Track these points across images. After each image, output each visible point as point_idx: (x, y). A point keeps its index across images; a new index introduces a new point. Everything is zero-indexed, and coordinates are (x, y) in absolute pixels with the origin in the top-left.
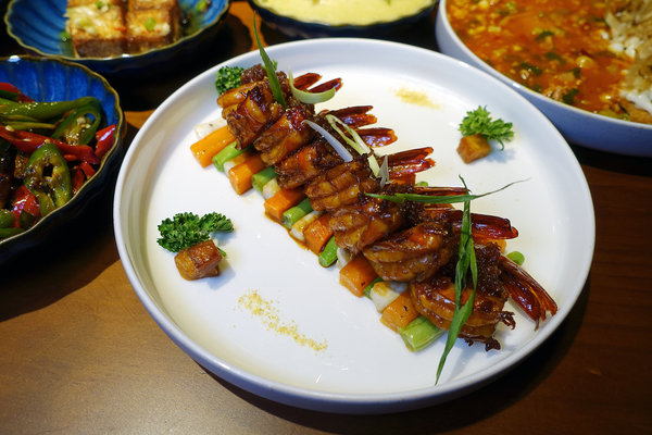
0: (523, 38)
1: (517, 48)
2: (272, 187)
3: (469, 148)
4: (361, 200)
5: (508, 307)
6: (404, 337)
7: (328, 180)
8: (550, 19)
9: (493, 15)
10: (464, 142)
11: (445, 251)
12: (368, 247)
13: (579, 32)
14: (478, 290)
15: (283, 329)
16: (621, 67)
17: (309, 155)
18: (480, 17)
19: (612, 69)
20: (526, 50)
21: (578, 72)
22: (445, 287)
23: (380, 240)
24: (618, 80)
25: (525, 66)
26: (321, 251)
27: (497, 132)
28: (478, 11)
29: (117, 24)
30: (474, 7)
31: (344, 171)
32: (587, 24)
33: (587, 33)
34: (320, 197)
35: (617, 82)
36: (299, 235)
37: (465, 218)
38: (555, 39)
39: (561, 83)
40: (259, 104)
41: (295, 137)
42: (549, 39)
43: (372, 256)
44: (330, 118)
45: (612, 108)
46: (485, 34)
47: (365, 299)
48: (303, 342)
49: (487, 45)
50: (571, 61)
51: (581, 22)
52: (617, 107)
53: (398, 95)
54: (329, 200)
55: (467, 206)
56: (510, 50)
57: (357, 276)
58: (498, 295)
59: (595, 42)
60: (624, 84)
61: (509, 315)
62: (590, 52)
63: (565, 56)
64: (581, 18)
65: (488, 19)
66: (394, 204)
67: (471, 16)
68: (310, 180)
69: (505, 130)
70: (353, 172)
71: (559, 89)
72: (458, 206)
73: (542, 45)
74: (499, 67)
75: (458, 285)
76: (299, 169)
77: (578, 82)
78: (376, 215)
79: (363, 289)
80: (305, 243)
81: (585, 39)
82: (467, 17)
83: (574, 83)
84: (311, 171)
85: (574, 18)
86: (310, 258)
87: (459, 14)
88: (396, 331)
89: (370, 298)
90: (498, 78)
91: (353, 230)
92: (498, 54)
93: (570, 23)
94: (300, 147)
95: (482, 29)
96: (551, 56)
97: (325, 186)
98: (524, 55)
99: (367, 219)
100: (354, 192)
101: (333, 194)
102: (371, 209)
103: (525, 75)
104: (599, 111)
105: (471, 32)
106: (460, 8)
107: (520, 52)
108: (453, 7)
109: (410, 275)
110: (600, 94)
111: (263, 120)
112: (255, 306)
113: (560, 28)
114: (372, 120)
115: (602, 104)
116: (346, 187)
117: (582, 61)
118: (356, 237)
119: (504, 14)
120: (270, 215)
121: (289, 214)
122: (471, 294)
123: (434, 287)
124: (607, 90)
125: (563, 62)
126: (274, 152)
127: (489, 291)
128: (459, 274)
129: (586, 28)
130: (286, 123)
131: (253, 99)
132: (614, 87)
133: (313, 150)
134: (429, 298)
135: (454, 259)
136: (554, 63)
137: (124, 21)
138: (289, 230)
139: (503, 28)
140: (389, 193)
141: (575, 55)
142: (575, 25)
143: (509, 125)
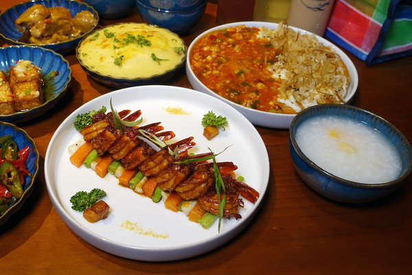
0: (230, 76)
1: (228, 82)
2: (120, 170)
3: (208, 132)
4: (171, 166)
5: (240, 197)
6: (201, 223)
7: (152, 160)
8: (243, 64)
9: (214, 64)
10: (206, 130)
11: (210, 180)
12: (177, 186)
13: (257, 70)
14: (227, 194)
15: (146, 234)
16: (278, 86)
17: (141, 151)
18: (208, 66)
19: (273, 88)
20: (232, 82)
21: (257, 92)
22: (213, 195)
23: (183, 181)
24: (276, 94)
25: (232, 91)
26: (153, 195)
27: (219, 123)
28: (207, 62)
29: (8, 93)
30: (204, 61)
31: (159, 155)
32: (261, 64)
33: (261, 69)
34: (149, 169)
35: (276, 95)
36: (140, 190)
37: (215, 166)
38: (245, 75)
39: (250, 99)
40: (112, 132)
41: (132, 144)
42: (242, 75)
43: (179, 190)
44: (141, 131)
45: (274, 108)
46: (211, 75)
47: (179, 213)
48: (157, 236)
49: (213, 81)
50: (254, 86)
51: (258, 64)
52: (277, 107)
53: (167, 111)
54: (154, 169)
55: (214, 160)
56: (224, 83)
57: (174, 202)
58: (235, 194)
59: (265, 74)
60: (279, 96)
61: (241, 200)
62: (262, 80)
63: (251, 84)
64: (258, 62)
65: (212, 66)
66: (185, 165)
67: (203, 65)
68: (142, 163)
69: (223, 122)
70: (164, 155)
71: (249, 101)
72: (211, 161)
73: (240, 79)
74: (220, 93)
75: (218, 193)
76: (137, 158)
77: (258, 97)
78: (179, 171)
79: (177, 208)
80: (144, 194)
81: (261, 73)
82: (201, 66)
83: (256, 97)
84: (143, 158)
85: (255, 62)
86: (148, 200)
87: (197, 65)
88: (197, 222)
89: (182, 211)
90: (220, 99)
91: (169, 180)
92: (219, 86)
93: (253, 64)
94: (135, 148)
95: (210, 72)
96: (244, 84)
97: (151, 164)
98: (231, 85)
99: (176, 173)
100: (165, 163)
101: (155, 167)
102: (176, 169)
103: (232, 95)
104: (268, 111)
105: (204, 75)
106: (197, 61)
107: (229, 83)
108: (193, 61)
109: (198, 194)
110: (269, 101)
111: (115, 139)
112: (129, 226)
113: (248, 68)
114: (161, 128)
115: (270, 106)
116: (161, 162)
117: (259, 86)
118: (171, 183)
119: (220, 63)
120: (122, 184)
121: (132, 181)
122: (224, 196)
123: (209, 197)
124: (271, 99)
125: (251, 86)
126: (122, 153)
127: (231, 193)
128: (217, 189)
129: (261, 67)
130: (127, 138)
131: (109, 131)
132: (275, 97)
133: (142, 148)
134: (208, 202)
135: (214, 183)
136: (246, 88)
137: (12, 91)
138: (134, 190)
139: (220, 71)
140: (182, 160)
141: (256, 83)
142: (255, 65)
143: (225, 119)
